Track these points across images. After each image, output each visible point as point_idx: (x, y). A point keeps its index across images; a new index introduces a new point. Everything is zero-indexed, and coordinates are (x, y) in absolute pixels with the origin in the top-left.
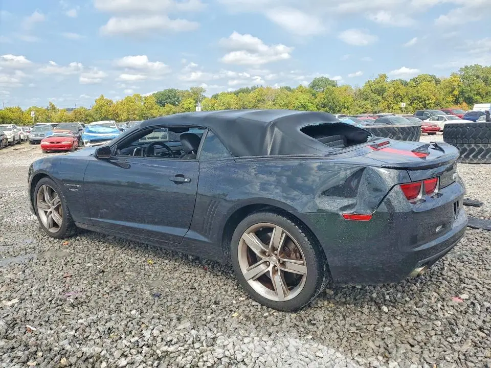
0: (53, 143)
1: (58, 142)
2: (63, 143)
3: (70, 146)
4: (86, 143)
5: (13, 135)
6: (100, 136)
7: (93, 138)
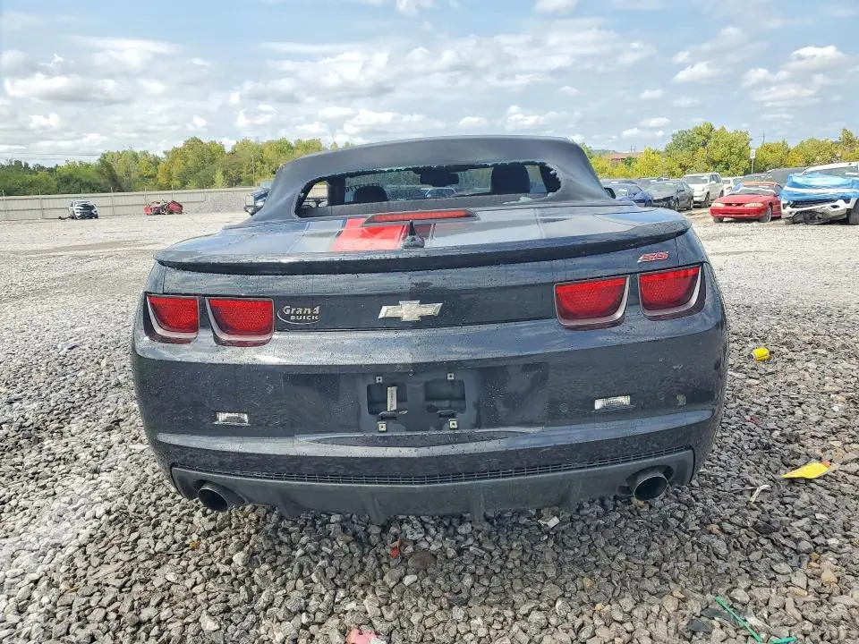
0: (730, 204)
1: (739, 205)
2: (748, 206)
3: (759, 211)
4: (784, 206)
5: (706, 191)
6: (810, 194)
7: (796, 198)
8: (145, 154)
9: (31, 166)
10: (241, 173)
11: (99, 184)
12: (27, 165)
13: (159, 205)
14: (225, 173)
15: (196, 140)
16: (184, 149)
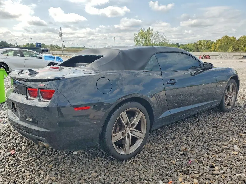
8: (209, 41)
9: (180, 44)
10: (240, 46)
11: (193, 49)
12: (179, 44)
13: (203, 56)
14: (234, 47)
15: (227, 36)
16: (222, 39)
